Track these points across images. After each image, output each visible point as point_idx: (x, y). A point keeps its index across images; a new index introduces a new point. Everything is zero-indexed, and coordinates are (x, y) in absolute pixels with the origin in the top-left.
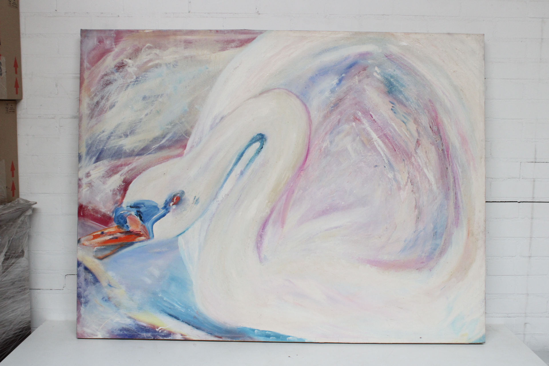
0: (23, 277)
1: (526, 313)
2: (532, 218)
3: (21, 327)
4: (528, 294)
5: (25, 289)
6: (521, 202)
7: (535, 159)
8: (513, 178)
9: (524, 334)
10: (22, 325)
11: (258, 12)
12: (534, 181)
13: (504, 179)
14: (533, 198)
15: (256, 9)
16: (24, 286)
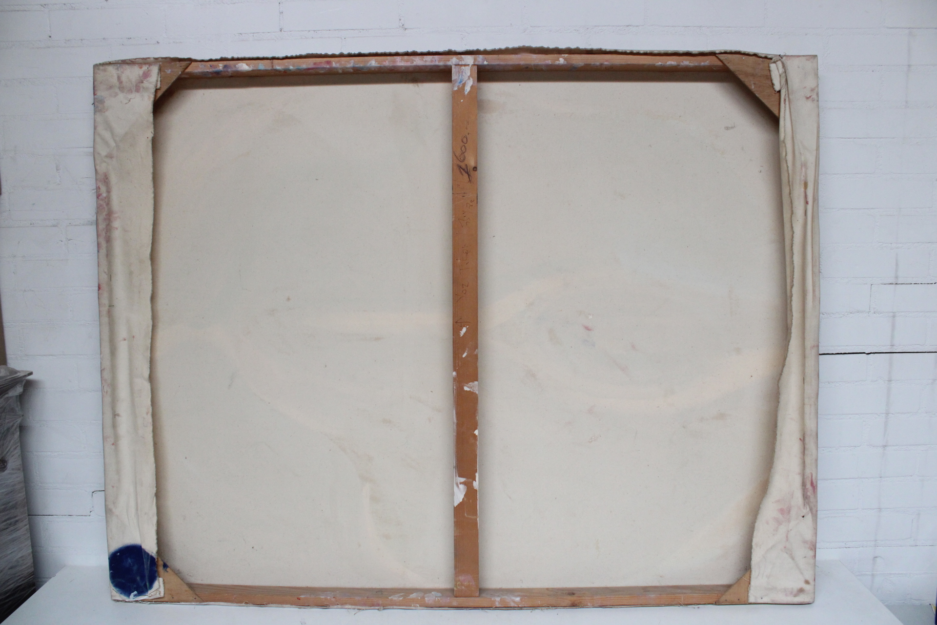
0: (10, 502)
1: (876, 540)
2: (890, 381)
3: (11, 589)
4: (880, 509)
5: (17, 521)
6: (871, 353)
7: (897, 277)
8: (858, 312)
9: (873, 575)
10: (12, 584)
11: (403, 25)
12: (894, 317)
13: (843, 313)
14: (892, 345)
15: (400, 20)
16: (15, 517)
